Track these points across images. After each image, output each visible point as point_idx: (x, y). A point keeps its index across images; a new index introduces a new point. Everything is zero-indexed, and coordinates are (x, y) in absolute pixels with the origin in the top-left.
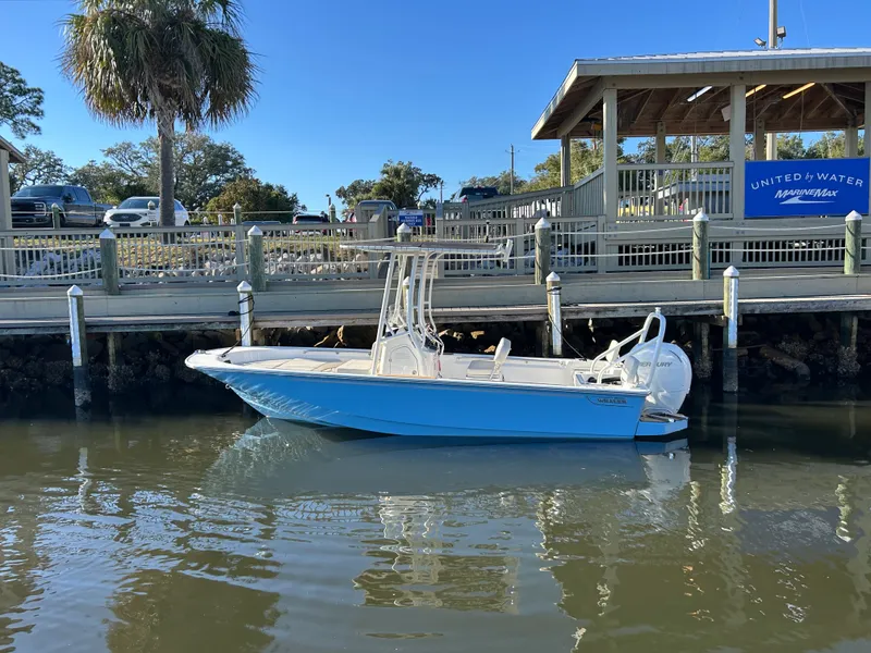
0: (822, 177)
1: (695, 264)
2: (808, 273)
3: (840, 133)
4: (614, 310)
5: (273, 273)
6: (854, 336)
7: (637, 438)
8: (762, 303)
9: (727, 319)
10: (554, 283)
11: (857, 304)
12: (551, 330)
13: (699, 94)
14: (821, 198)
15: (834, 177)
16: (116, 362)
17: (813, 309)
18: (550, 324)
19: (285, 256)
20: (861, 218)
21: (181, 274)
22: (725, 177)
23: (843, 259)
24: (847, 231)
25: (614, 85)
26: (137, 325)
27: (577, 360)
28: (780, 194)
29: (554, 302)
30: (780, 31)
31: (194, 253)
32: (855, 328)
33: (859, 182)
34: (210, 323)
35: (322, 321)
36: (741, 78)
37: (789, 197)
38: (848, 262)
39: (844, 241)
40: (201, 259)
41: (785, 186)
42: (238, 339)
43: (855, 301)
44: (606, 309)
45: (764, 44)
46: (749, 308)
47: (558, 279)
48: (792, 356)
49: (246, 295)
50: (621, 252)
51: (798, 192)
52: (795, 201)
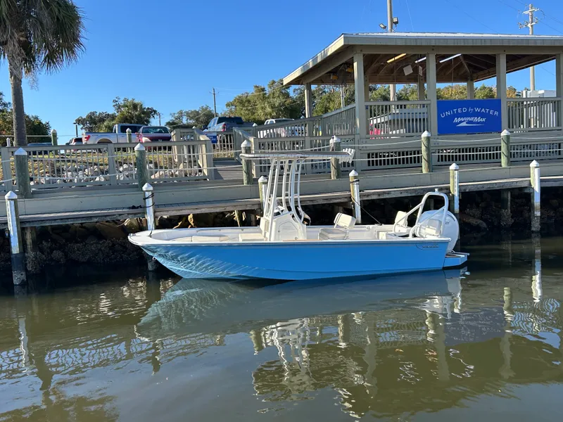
0: (477, 110)
1: (424, 164)
2: (484, 167)
3: (465, 84)
4: (389, 193)
5: (122, 179)
6: (509, 203)
7: (445, 268)
8: (471, 185)
9: (453, 196)
10: (355, 177)
11: (518, 184)
12: (354, 207)
13: (396, 58)
14: (478, 123)
15: (483, 110)
16: (34, 249)
17: (496, 187)
18: (354, 204)
19: (125, 166)
20: (509, 134)
21: (48, 182)
22: (425, 110)
23: (500, 158)
24: (502, 142)
25: (361, 51)
26: (62, 219)
27: (376, 225)
28: (456, 120)
29: (356, 189)
30: (395, 20)
31: (52, 165)
32: (509, 198)
33: (496, 113)
34: (120, 215)
35: (203, 210)
36: (433, 50)
37: (461, 122)
38: (504, 160)
39: (500, 147)
40: (58, 170)
41: (459, 115)
42: (145, 225)
43: (517, 182)
44: (384, 193)
45: (385, 27)
46: (463, 188)
47: (357, 175)
48: (474, 217)
49: (150, 193)
50: (369, 157)
51: (465, 119)
52: (464, 124)
